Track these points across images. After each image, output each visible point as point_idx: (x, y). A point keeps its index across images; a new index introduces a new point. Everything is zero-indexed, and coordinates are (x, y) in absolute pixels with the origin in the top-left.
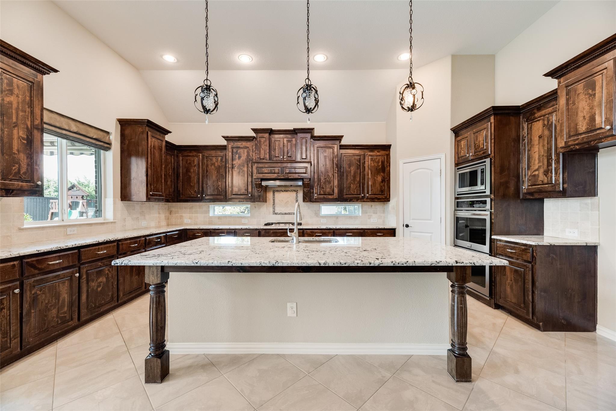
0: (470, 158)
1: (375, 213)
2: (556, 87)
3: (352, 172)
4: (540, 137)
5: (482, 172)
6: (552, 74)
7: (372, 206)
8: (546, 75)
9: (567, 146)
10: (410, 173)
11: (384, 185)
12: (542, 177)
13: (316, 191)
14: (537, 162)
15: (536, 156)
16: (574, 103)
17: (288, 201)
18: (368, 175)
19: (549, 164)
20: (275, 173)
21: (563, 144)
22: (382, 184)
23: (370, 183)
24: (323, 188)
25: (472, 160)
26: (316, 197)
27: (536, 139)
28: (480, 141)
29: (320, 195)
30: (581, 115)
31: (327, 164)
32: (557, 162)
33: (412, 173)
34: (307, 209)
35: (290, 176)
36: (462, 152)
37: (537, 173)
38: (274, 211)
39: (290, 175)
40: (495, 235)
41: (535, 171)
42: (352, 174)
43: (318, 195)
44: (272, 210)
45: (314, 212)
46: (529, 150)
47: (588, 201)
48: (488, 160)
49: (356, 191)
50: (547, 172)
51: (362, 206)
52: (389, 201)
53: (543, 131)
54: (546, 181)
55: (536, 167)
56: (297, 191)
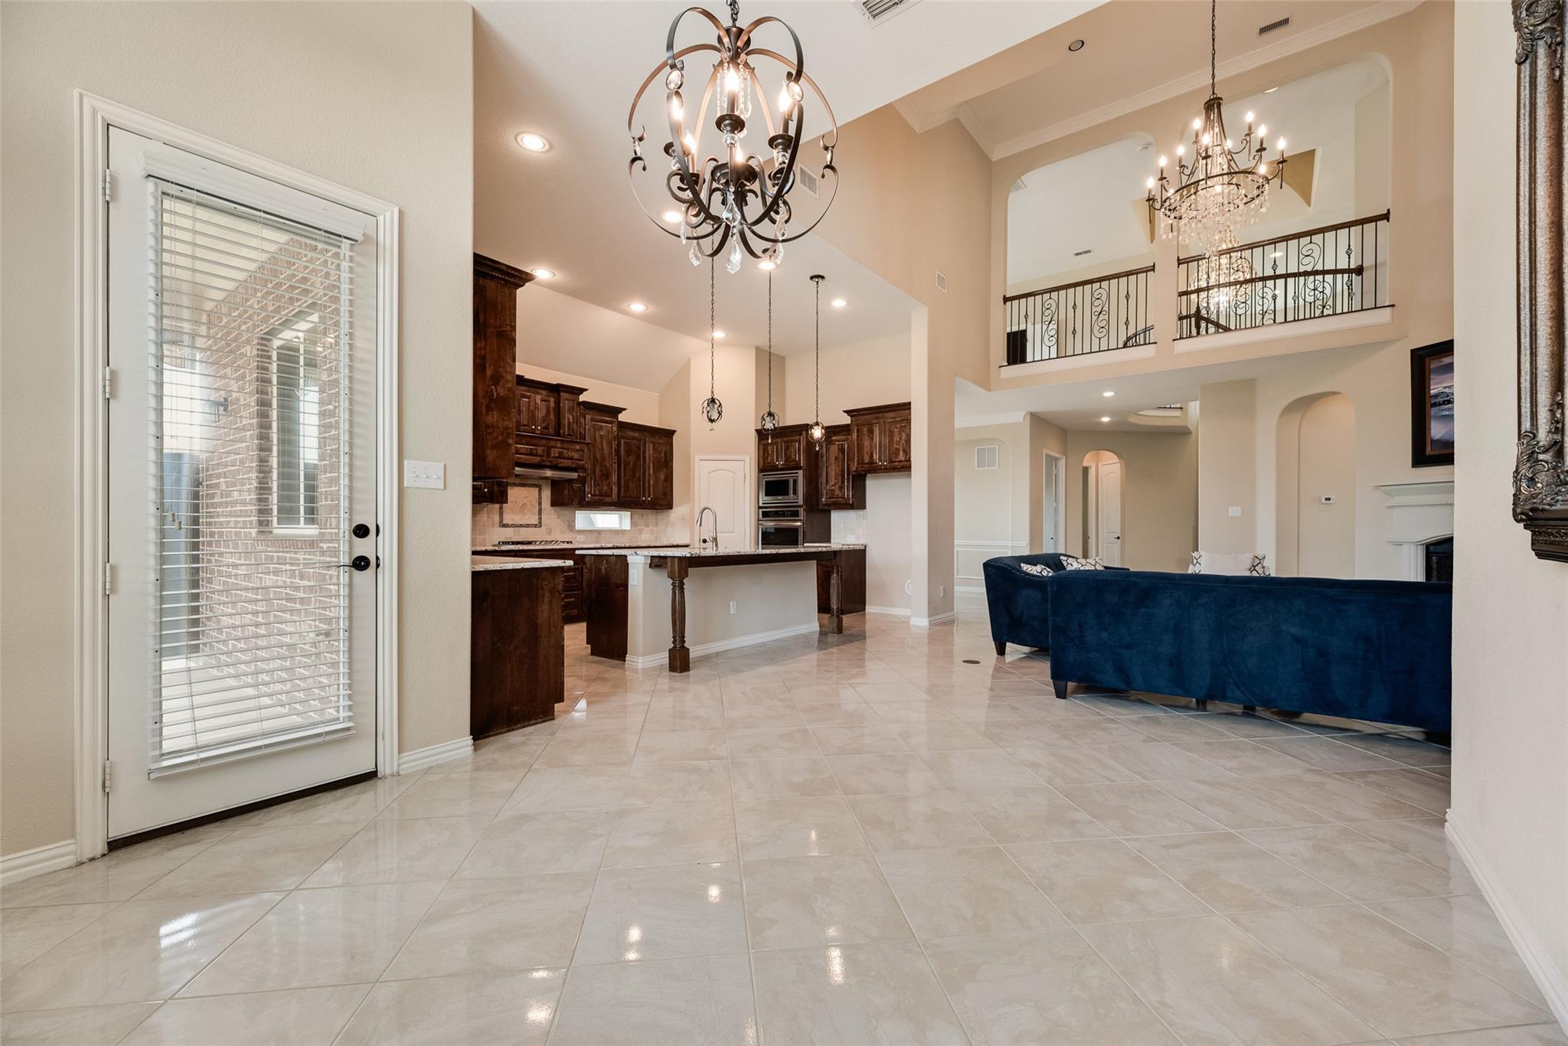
0: (779, 467)
1: (647, 526)
2: (849, 422)
3: (631, 463)
4: (836, 458)
5: (795, 482)
6: (848, 412)
7: (643, 515)
8: (845, 411)
9: (857, 471)
10: (709, 473)
11: (667, 486)
12: (837, 492)
13: (589, 490)
14: (834, 478)
15: (833, 474)
16: (861, 440)
17: (525, 504)
18: (649, 470)
19: (843, 482)
20: (536, 455)
21: (854, 469)
22: (665, 484)
23: (652, 482)
24: (598, 485)
25: (781, 470)
26: (589, 500)
27: (833, 459)
28: (791, 452)
29: (595, 495)
30: (866, 450)
31: (604, 448)
32: (848, 482)
33: (711, 474)
34: (552, 517)
35: (561, 463)
36: (770, 458)
37: (833, 488)
38: (501, 521)
39: (560, 460)
40: (807, 542)
41: (832, 486)
42: (631, 466)
43: (592, 496)
44: (497, 518)
45: (567, 523)
46: (827, 468)
47: (861, 512)
48: (801, 472)
49: (635, 491)
50: (841, 488)
51: (631, 515)
52: (672, 508)
53: (838, 454)
54: (840, 496)
55: (833, 483)
56: (539, 487)
